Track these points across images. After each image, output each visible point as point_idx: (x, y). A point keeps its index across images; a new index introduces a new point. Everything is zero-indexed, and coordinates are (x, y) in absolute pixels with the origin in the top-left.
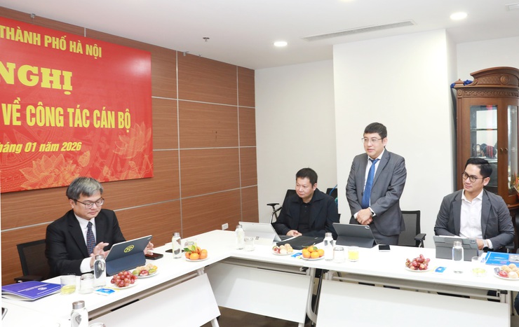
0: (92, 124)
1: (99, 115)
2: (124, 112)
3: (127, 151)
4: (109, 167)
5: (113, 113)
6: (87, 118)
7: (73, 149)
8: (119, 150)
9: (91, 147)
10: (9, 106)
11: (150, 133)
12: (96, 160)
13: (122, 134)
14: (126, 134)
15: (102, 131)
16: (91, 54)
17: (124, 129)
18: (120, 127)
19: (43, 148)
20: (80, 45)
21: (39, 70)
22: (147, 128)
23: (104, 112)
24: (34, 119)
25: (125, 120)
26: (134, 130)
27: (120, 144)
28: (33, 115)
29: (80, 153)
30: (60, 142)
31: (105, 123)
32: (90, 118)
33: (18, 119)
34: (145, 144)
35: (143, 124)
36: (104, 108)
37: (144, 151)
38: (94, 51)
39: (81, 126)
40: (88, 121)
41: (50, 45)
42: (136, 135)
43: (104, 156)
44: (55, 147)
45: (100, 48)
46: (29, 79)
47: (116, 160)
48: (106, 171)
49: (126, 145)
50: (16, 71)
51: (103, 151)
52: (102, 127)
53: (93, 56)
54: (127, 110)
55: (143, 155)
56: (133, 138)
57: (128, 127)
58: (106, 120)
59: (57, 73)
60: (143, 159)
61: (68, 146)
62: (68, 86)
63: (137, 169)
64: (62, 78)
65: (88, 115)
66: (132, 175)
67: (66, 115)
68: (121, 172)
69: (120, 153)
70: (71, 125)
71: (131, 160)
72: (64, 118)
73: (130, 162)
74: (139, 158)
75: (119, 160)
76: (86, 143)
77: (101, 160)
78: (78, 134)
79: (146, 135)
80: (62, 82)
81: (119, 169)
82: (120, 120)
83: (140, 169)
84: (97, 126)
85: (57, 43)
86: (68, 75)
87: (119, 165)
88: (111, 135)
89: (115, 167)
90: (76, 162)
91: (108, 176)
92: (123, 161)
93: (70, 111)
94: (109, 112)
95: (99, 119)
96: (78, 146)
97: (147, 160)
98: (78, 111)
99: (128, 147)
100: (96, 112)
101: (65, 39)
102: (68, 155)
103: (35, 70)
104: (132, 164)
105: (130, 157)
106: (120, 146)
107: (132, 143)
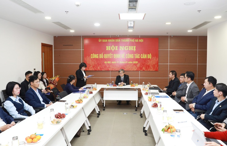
0: (140, 57)
2: (149, 54)
5: (146, 55)
6: (139, 56)
11: (157, 60)
12: (141, 66)
13: (149, 60)
15: (143, 59)
17: (149, 58)
18: (148, 58)
19: (129, 62)
20: (138, 40)
22: (156, 58)
23: (144, 55)
25: (150, 56)
26: (152, 59)
27: (148, 62)
28: (127, 56)
29: (137, 64)
30: (133, 61)
32: (140, 56)
34: (156, 62)
37: (155, 64)
38: (141, 41)
39: (138, 58)
43: (143, 65)
44: (132, 62)
45: (143, 40)
46: (127, 49)
48: (144, 68)
50: (124, 47)
55: (155, 65)
56: (152, 61)
57: (150, 58)
58: (144, 56)
59: (132, 47)
61: (134, 62)
62: (135, 49)
64: (133, 48)
66: (151, 70)
67: (134, 56)
69: (148, 64)
70: (135, 58)
74: (154, 66)
76: (139, 62)
77: (143, 66)
78: (137, 60)
79: (156, 60)
80: (133, 49)
81: (147, 68)
82: (148, 56)
83: (154, 69)
84: (142, 58)
85: (132, 40)
86: (135, 47)
87: (147, 67)
88: (145, 60)
89: (146, 67)
90: (136, 66)
91: (144, 70)
92: (149, 66)
95: (142, 56)
96: (137, 62)
98: (137, 55)
100: (142, 55)
101: (134, 39)
102: (135, 64)
103: (128, 47)
104: (151, 67)
105: (151, 65)
107: (151, 62)
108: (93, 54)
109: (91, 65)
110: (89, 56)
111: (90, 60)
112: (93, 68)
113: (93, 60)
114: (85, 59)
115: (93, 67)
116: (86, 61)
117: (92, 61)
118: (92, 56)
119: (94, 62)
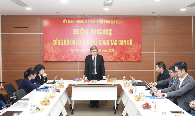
0: (118, 44)
1: (120, 41)
2: (130, 40)
3: (130, 52)
4: (124, 57)
5: (126, 40)
6: (116, 42)
7: (112, 51)
8: (127, 52)
9: (117, 51)
10: (95, 40)
11: (140, 46)
12: (119, 55)
13: (129, 47)
14: (130, 47)
15: (121, 46)
16: (118, 23)
17: (130, 45)
18: (128, 45)
19: (103, 51)
20: (114, 21)
21: (103, 30)
22: (139, 45)
23: (122, 40)
24: (101, 43)
25: (130, 42)
26: (133, 45)
27: (128, 50)
28: (101, 42)
29: (114, 52)
30: (108, 49)
31: (123, 44)
32: (117, 42)
33: (97, 43)
34: (138, 50)
35: (137, 43)
36: (122, 39)
37: (138, 52)
38: (119, 22)
39: (114, 45)
40: (117, 43)
41: (106, 23)
42: (134, 47)
43: (122, 54)
44: (106, 51)
45: (121, 21)
46: (100, 33)
47: (126, 55)
48: (122, 58)
49: (130, 50)
50: (97, 31)
51: (122, 52)
52: (121, 45)
53: (119, 24)
54: (131, 39)
55: (137, 54)
56: (133, 48)
57: (131, 45)
58: (123, 43)
59: (107, 30)
60: (137, 55)
61: (110, 50)
62: (111, 34)
63: (134, 58)
64: (109, 31)
65: (117, 41)
66: (132, 60)
67: (110, 42)
68: (128, 59)
69: (128, 53)
70: (111, 44)
71: (132, 55)
72: (109, 43)
73: (131, 56)
74: (135, 55)
75: (127, 55)
76: (116, 49)
77: (121, 55)
78: (113, 47)
79: (138, 47)
80: (109, 32)
81: (127, 58)
82: (128, 42)
83: (136, 58)
84: (120, 45)
85: (108, 22)
86: (111, 30)
87: (127, 57)
88: (124, 47)
90: (112, 55)
91: (123, 60)
92: (129, 55)
93: (111, 40)
94: (124, 40)
95: (120, 42)
96: (113, 50)
97: (139, 55)
98: (114, 40)
99: (131, 51)
100: (120, 40)
101: (110, 20)
102: (110, 53)
103: (101, 30)
104: (132, 56)
105: (132, 54)
106: (128, 51)
108: (55, 40)
109: (53, 55)
110: (50, 42)
111: (52, 48)
112: (55, 58)
113: (56, 47)
114: (45, 45)
115: (56, 56)
116: (46, 49)
117: (55, 49)
118: (54, 42)
119: (57, 50)
